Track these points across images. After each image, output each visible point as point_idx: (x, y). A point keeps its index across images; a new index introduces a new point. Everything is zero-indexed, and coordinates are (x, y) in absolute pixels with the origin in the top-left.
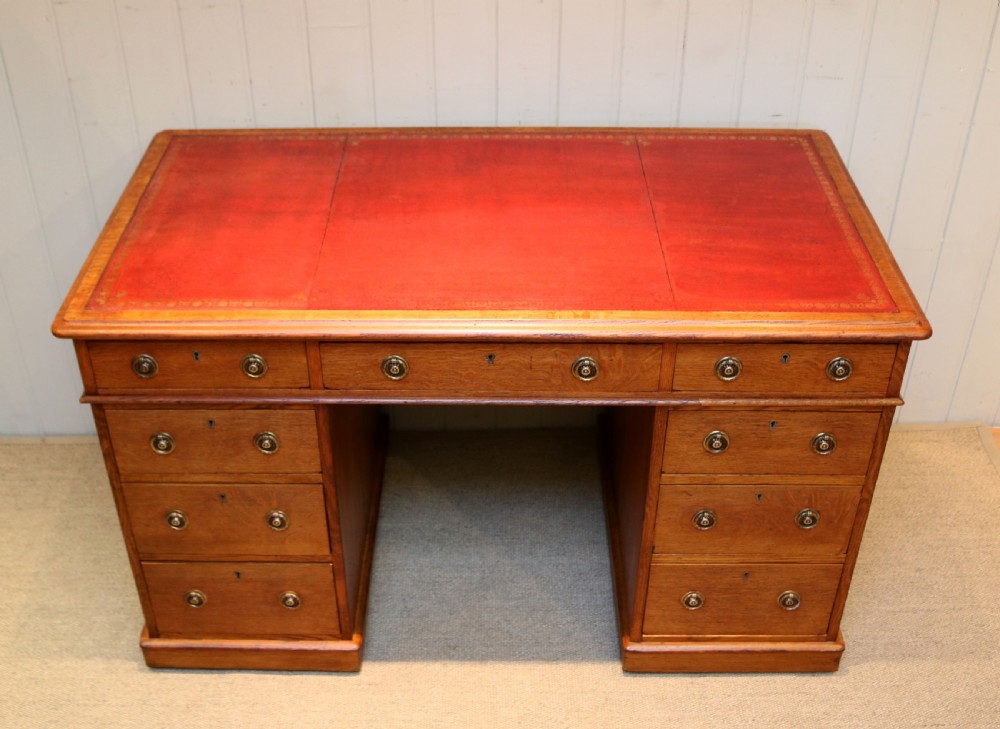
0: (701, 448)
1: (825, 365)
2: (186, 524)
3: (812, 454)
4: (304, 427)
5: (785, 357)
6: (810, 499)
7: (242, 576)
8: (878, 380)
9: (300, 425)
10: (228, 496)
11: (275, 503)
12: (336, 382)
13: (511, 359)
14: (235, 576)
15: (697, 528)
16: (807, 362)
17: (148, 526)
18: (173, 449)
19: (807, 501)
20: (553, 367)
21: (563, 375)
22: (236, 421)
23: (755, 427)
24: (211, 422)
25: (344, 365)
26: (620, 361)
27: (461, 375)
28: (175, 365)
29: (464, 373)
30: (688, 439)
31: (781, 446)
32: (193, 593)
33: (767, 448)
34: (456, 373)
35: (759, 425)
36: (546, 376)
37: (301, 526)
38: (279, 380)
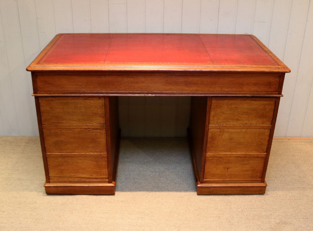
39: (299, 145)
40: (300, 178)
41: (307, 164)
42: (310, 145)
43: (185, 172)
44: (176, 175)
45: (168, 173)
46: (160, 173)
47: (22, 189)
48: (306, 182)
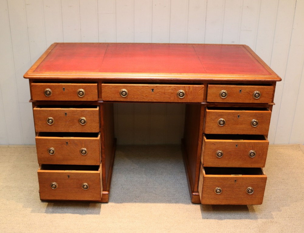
0: (217, 125)
1: (252, 94)
2: (55, 152)
3: (251, 127)
4: (94, 116)
5: (240, 91)
6: (253, 147)
7: (70, 177)
8: (269, 99)
9: (93, 115)
10: (69, 143)
11: (83, 145)
12: (106, 98)
13: (159, 91)
14: (68, 177)
15: (217, 157)
16: (247, 92)
17: (42, 154)
18: (53, 123)
19: (252, 148)
20: (172, 93)
21: (174, 96)
22: (74, 113)
23: (233, 117)
24: (66, 114)
25: (108, 92)
26: (191, 92)
27: (144, 96)
28: (57, 93)
29: (145, 95)
30: (213, 121)
31: (242, 124)
32: (53, 183)
33: (237, 125)
34: (142, 95)
35: (234, 116)
36: (169, 97)
37: (91, 154)
38: (89, 98)
39: (282, 149)
40: (283, 180)
41: (289, 167)
42: (292, 148)
43: (172, 177)
44: (163, 180)
45: (154, 178)
46: (147, 179)
47: (11, 196)
48: (289, 183)
